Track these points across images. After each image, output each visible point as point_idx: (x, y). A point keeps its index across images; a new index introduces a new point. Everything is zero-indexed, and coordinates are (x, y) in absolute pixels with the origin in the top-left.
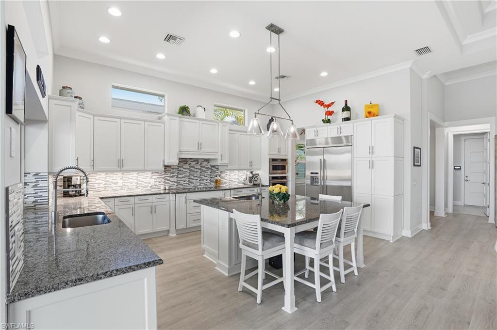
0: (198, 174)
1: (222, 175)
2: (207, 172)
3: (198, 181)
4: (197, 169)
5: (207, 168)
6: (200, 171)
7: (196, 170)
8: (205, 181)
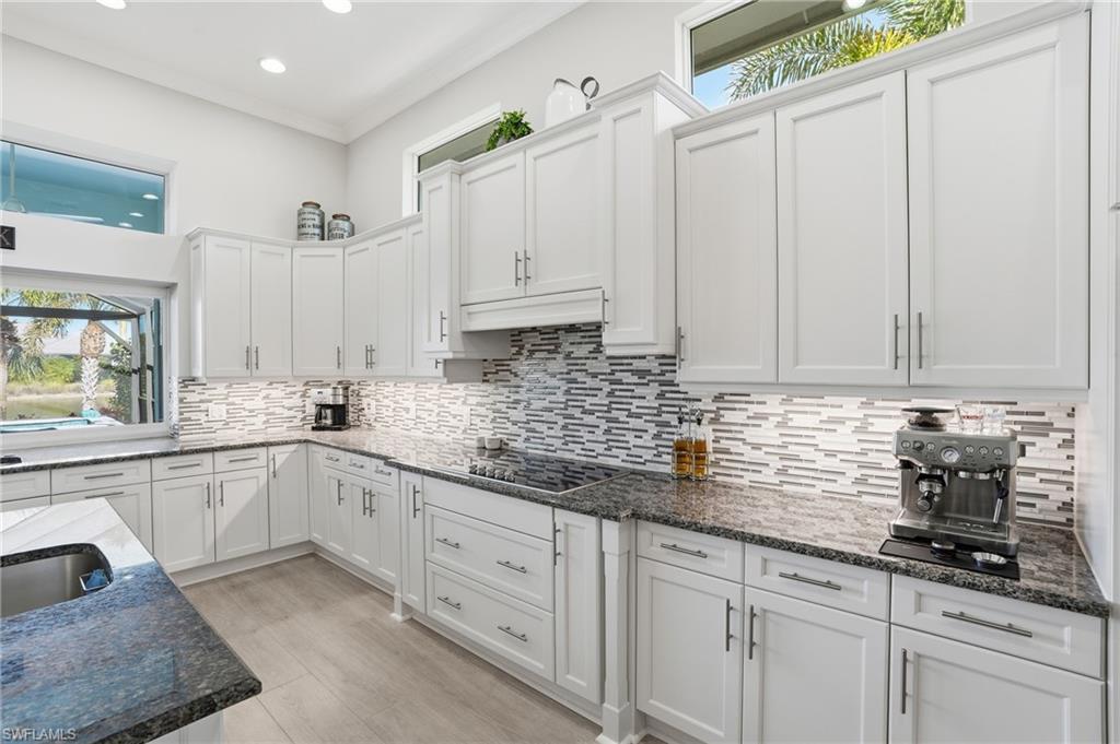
0: (602, 399)
1: (728, 416)
2: (639, 391)
3: (599, 432)
4: (595, 376)
5: (642, 373)
6: (607, 388)
7: (590, 382)
8: (630, 437)
